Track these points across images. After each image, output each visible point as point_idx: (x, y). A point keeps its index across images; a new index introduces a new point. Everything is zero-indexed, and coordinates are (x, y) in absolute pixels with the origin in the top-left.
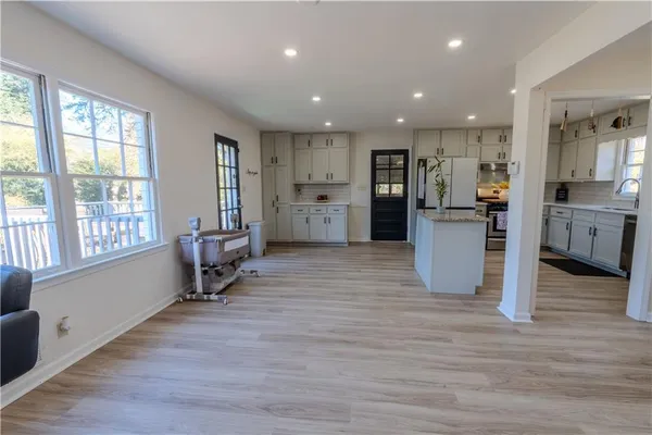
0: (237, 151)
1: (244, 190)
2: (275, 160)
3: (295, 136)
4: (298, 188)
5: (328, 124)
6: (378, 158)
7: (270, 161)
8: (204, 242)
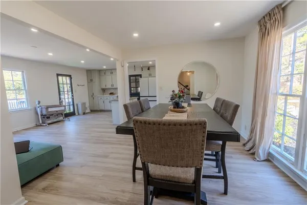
0: (71, 78)
1: (76, 92)
2: (91, 80)
3: (100, 71)
4: (104, 90)
5: (105, 67)
6: (131, 78)
7: (91, 81)
8: (42, 108)
